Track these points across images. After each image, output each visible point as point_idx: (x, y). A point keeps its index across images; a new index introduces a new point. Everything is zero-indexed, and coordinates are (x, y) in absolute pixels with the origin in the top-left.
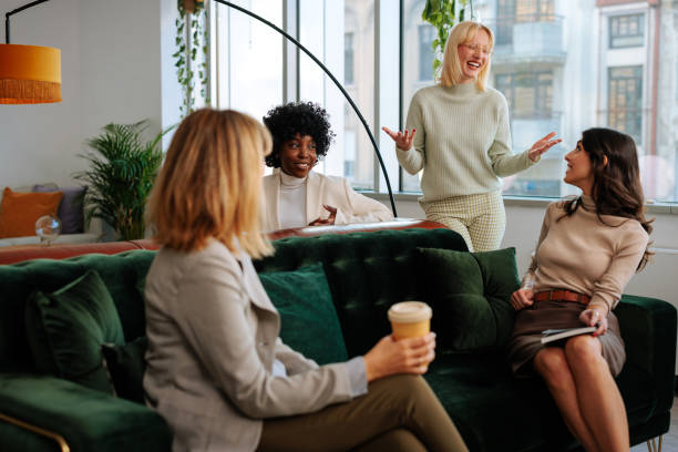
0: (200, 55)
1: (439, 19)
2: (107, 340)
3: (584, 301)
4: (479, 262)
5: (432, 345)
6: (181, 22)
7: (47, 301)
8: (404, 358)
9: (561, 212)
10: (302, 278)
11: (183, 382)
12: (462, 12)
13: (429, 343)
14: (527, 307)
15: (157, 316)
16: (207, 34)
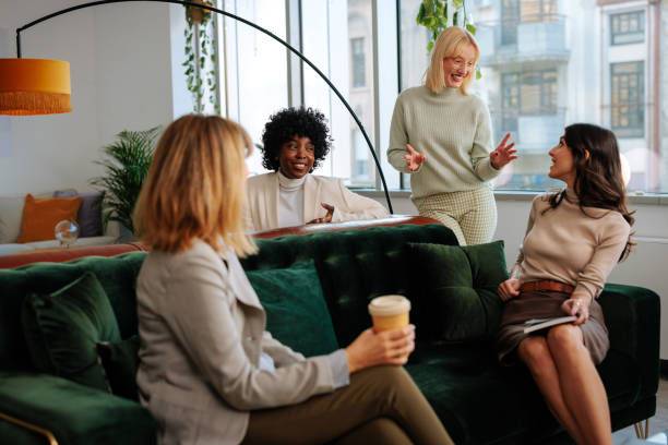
0: (208, 64)
1: (433, 23)
2: (103, 339)
3: (568, 291)
4: (467, 255)
5: (412, 336)
6: (190, 33)
7: (41, 303)
8: (384, 350)
9: (546, 205)
10: (293, 275)
11: (173, 377)
12: (455, 15)
13: (409, 334)
14: (514, 297)
15: (147, 315)
16: (215, 43)
